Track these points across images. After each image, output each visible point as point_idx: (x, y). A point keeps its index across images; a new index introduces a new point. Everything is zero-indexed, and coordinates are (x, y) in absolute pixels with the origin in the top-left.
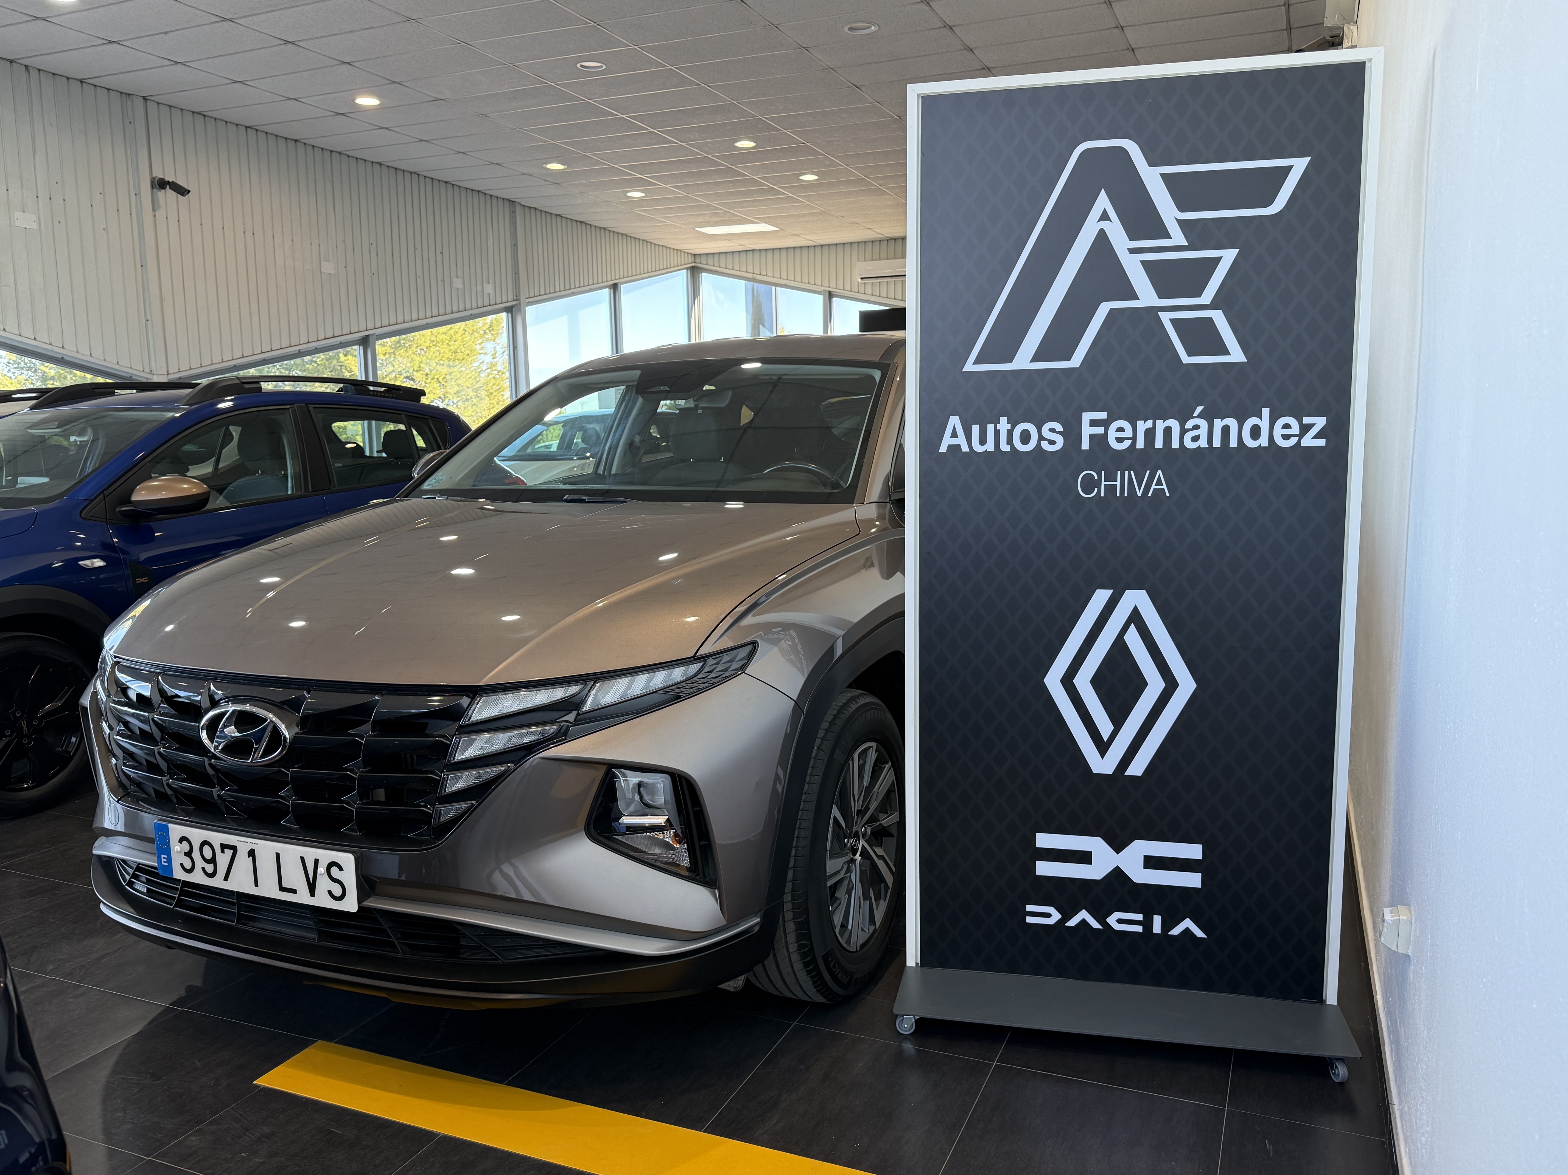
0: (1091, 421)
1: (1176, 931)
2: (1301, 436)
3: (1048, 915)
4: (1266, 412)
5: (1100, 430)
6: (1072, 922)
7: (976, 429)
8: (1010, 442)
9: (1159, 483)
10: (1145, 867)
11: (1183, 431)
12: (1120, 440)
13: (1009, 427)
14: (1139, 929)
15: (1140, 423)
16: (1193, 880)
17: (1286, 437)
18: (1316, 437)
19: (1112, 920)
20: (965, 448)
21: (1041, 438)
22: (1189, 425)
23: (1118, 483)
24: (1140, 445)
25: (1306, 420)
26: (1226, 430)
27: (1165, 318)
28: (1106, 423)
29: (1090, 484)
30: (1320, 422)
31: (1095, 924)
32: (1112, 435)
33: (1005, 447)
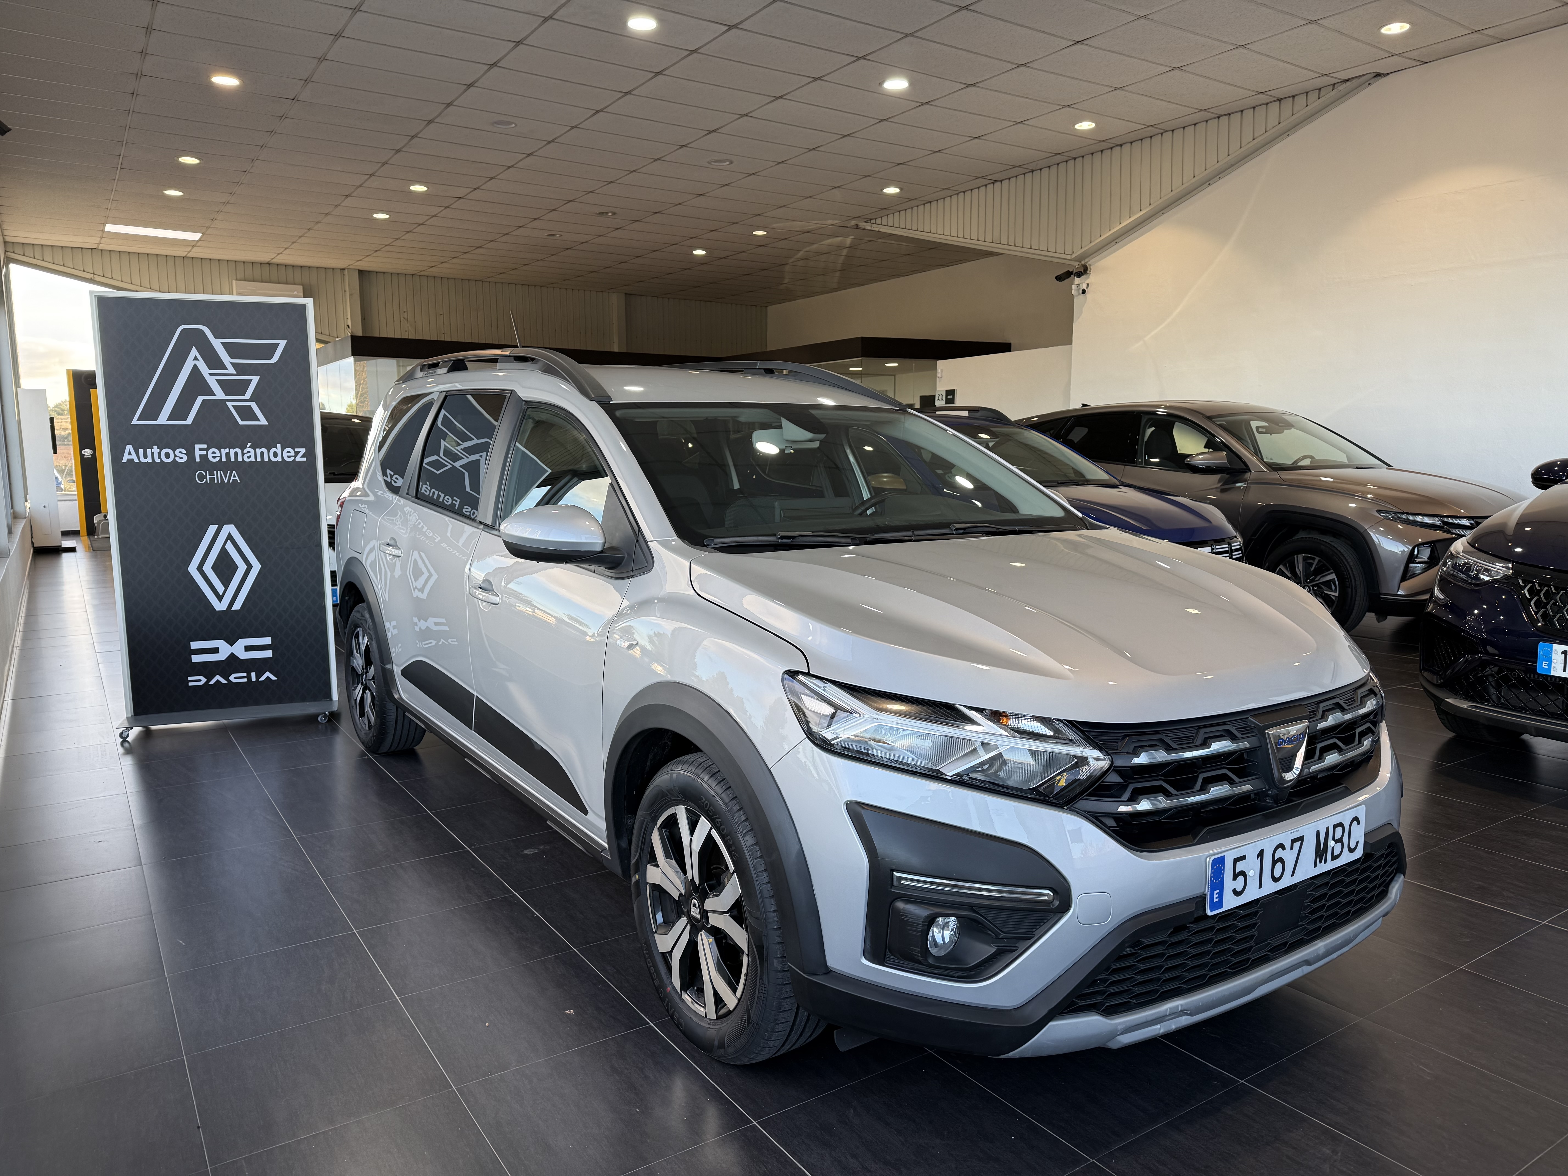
0: (199, 448)
1: (262, 679)
2: (295, 456)
3: (200, 680)
4: (279, 446)
5: (204, 453)
6: (212, 682)
7: (141, 451)
8: (160, 457)
9: (234, 476)
10: (246, 651)
11: (243, 454)
12: (214, 457)
13: (159, 450)
14: (245, 680)
15: (223, 450)
16: (268, 654)
17: (289, 457)
18: (301, 457)
19: (232, 678)
20: (136, 460)
21: (175, 456)
22: (245, 451)
23: (215, 476)
24: (224, 460)
25: (297, 450)
26: (262, 454)
27: (229, 404)
28: (207, 450)
29: (202, 477)
30: (303, 451)
31: (224, 681)
32: (210, 456)
33: (157, 460)
